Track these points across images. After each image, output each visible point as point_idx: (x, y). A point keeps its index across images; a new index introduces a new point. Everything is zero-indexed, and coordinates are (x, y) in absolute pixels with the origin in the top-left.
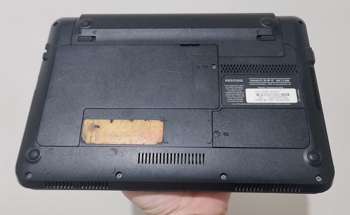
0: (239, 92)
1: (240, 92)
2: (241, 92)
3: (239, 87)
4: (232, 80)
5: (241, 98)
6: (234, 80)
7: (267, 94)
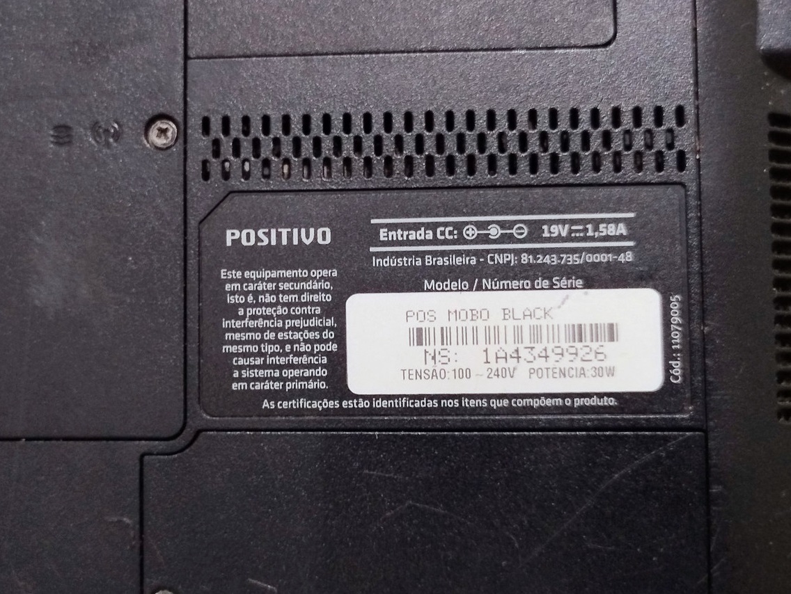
0: (307, 317)
1: (314, 322)
2: (320, 316)
3: (307, 286)
4: (268, 235)
5: (314, 360)
6: (279, 235)
7: (475, 330)
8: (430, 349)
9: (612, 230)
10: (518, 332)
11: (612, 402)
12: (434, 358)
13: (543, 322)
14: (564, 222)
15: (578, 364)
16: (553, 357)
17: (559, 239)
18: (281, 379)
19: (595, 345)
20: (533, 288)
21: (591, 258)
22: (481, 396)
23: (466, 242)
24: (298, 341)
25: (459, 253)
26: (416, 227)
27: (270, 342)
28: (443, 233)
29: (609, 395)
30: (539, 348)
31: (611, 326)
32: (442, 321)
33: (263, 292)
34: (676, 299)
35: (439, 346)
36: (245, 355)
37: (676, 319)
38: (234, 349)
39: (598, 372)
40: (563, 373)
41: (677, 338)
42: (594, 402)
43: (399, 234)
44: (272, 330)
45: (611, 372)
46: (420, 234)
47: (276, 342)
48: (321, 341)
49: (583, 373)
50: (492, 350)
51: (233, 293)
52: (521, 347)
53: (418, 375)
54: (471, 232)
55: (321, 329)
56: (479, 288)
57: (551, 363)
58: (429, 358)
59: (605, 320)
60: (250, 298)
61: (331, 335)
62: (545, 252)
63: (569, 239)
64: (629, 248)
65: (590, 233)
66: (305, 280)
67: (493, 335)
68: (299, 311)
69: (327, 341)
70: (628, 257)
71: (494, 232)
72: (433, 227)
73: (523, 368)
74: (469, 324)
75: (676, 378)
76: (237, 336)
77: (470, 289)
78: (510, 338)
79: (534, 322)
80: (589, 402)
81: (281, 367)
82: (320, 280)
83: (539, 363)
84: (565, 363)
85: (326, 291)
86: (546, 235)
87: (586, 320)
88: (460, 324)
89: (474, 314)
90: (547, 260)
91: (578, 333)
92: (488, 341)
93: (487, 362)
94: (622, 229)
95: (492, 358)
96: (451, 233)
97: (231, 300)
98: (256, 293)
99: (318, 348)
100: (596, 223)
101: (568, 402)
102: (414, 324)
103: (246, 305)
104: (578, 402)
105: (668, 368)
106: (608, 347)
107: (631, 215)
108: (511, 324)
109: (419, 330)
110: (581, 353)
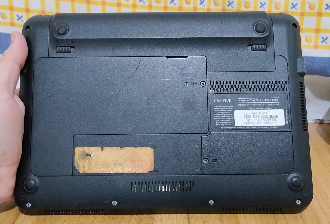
0: (228, 114)
2: (230, 114)
4: (221, 100)
5: (229, 121)
6: (223, 101)
8: (248, 119)
9: (276, 100)
10: (262, 116)
11: (277, 127)
12: (249, 120)
13: (266, 115)
14: (268, 99)
15: (271, 121)
16: (267, 120)
17: (268, 101)
18: (224, 124)
19: (274, 118)
20: (264, 109)
21: (273, 105)
22: (256, 126)
23: (253, 102)
24: (226, 118)
25: (252, 104)
26: (245, 99)
27: (222, 118)
28: (249, 100)
29: (277, 126)
30: (265, 119)
31: (276, 115)
32: (250, 114)
33: (221, 110)
34: (286, 111)
35: (249, 118)
36: (218, 120)
37: (287, 114)
38: (216, 119)
39: (275, 123)
40: (269, 123)
41: (287, 117)
42: (274, 127)
43: (242, 101)
44: (222, 116)
45: (277, 122)
46: (246, 101)
47: (223, 118)
48: (230, 118)
49: (272, 123)
50: (258, 119)
51: (216, 110)
52: (262, 118)
53: (246, 123)
54: (254, 100)
55: (230, 116)
56: (255, 109)
57: (267, 121)
58: (248, 120)
59: (275, 114)
60: (218, 111)
61: (232, 117)
62: (266, 104)
63: (269, 101)
64: (279, 103)
65: (273, 101)
66: (228, 108)
67: (258, 117)
68: (226, 113)
69: (231, 118)
70: (279, 104)
71: (257, 100)
72: (248, 99)
73: (263, 122)
74: (254, 115)
75: (287, 123)
76: (216, 117)
77: (254, 109)
78: (261, 117)
79: (264, 115)
80: (273, 127)
81: (224, 122)
82: (230, 108)
83: (265, 121)
84: (269, 121)
85: (231, 110)
86: (266, 101)
87: (272, 114)
88: (253, 115)
89: (255, 113)
90: (266, 105)
91: (271, 116)
92: (257, 118)
93: (257, 121)
94: (278, 100)
95: (258, 120)
96: (251, 100)
97: (215, 111)
98: (219, 110)
99: (230, 119)
100: (273, 99)
101: (270, 127)
102: (245, 115)
103: (218, 112)
104: (272, 127)
105: (286, 122)
106: (276, 118)
107: (279, 98)
108: (260, 115)
109: (246, 116)
110: (272, 120)
